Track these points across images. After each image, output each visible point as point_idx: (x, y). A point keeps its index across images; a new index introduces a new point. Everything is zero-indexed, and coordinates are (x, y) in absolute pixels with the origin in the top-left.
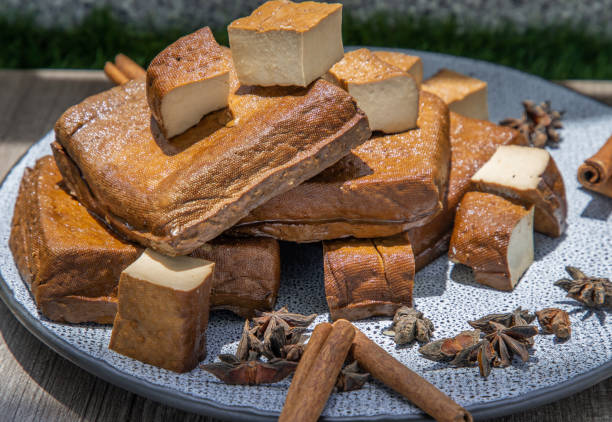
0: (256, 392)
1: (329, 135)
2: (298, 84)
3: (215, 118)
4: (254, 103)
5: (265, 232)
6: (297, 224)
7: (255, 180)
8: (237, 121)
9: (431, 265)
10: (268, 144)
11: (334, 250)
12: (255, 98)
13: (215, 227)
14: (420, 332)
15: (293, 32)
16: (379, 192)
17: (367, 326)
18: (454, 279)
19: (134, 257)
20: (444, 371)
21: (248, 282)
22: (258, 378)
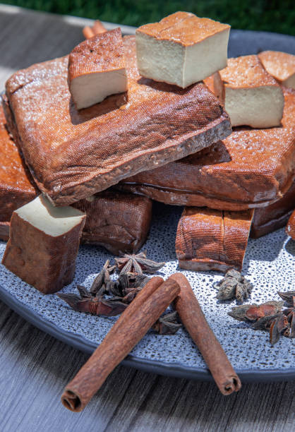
0: (93, 321)
1: (194, 130)
2: (179, 85)
3: (115, 100)
4: (147, 93)
5: (141, 192)
6: (164, 190)
7: (127, 157)
8: (128, 106)
9: (274, 233)
10: (143, 130)
11: (190, 215)
12: (149, 89)
13: (89, 189)
14: (237, 294)
15: (180, 44)
16: (230, 178)
17: (203, 278)
18: (287, 249)
19: (32, 198)
20: (244, 331)
21: (118, 229)
22: (99, 310)
